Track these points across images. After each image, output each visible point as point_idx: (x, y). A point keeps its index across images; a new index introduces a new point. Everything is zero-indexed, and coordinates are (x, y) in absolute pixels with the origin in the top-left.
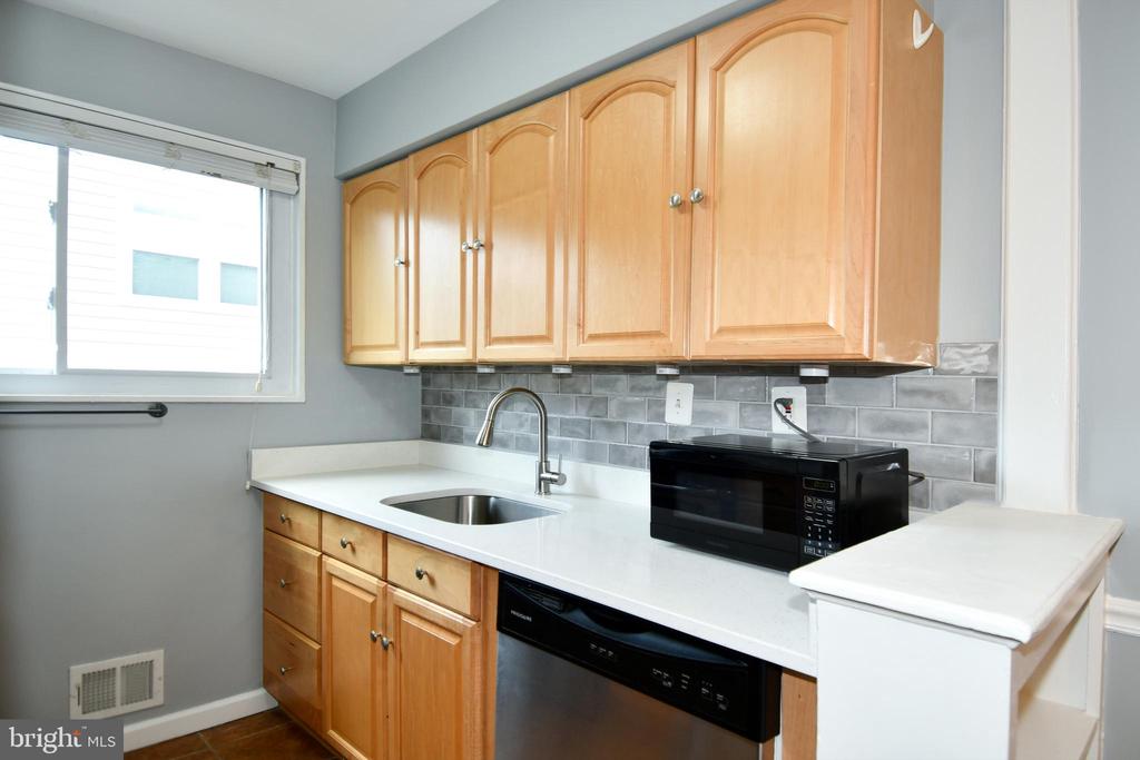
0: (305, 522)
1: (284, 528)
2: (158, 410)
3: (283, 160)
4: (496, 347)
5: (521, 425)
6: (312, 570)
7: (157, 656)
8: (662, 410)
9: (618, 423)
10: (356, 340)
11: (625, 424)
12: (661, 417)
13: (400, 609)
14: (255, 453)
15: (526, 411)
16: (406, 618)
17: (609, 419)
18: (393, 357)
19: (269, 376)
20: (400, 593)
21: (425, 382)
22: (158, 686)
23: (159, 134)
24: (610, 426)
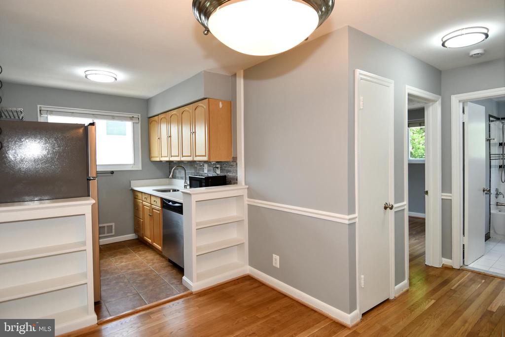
0: (140, 195)
1: (137, 197)
2: (112, 172)
3: (136, 115)
4: (173, 157)
6: (141, 205)
7: (113, 224)
10: (152, 155)
12: (204, 171)
13: (153, 209)
14: (132, 181)
16: (154, 210)
18: (158, 159)
19: (134, 164)
20: (153, 206)
21: (169, 164)
22: (113, 231)
23: (111, 114)
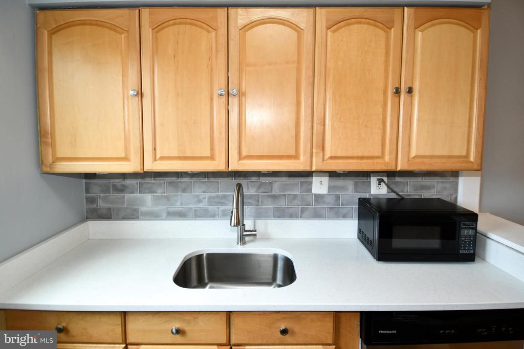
5: (200, 201)
8: (309, 187)
9: (280, 195)
11: (285, 195)
12: (310, 190)
15: (204, 192)
17: (273, 193)
24: (275, 198)
